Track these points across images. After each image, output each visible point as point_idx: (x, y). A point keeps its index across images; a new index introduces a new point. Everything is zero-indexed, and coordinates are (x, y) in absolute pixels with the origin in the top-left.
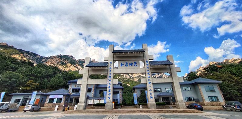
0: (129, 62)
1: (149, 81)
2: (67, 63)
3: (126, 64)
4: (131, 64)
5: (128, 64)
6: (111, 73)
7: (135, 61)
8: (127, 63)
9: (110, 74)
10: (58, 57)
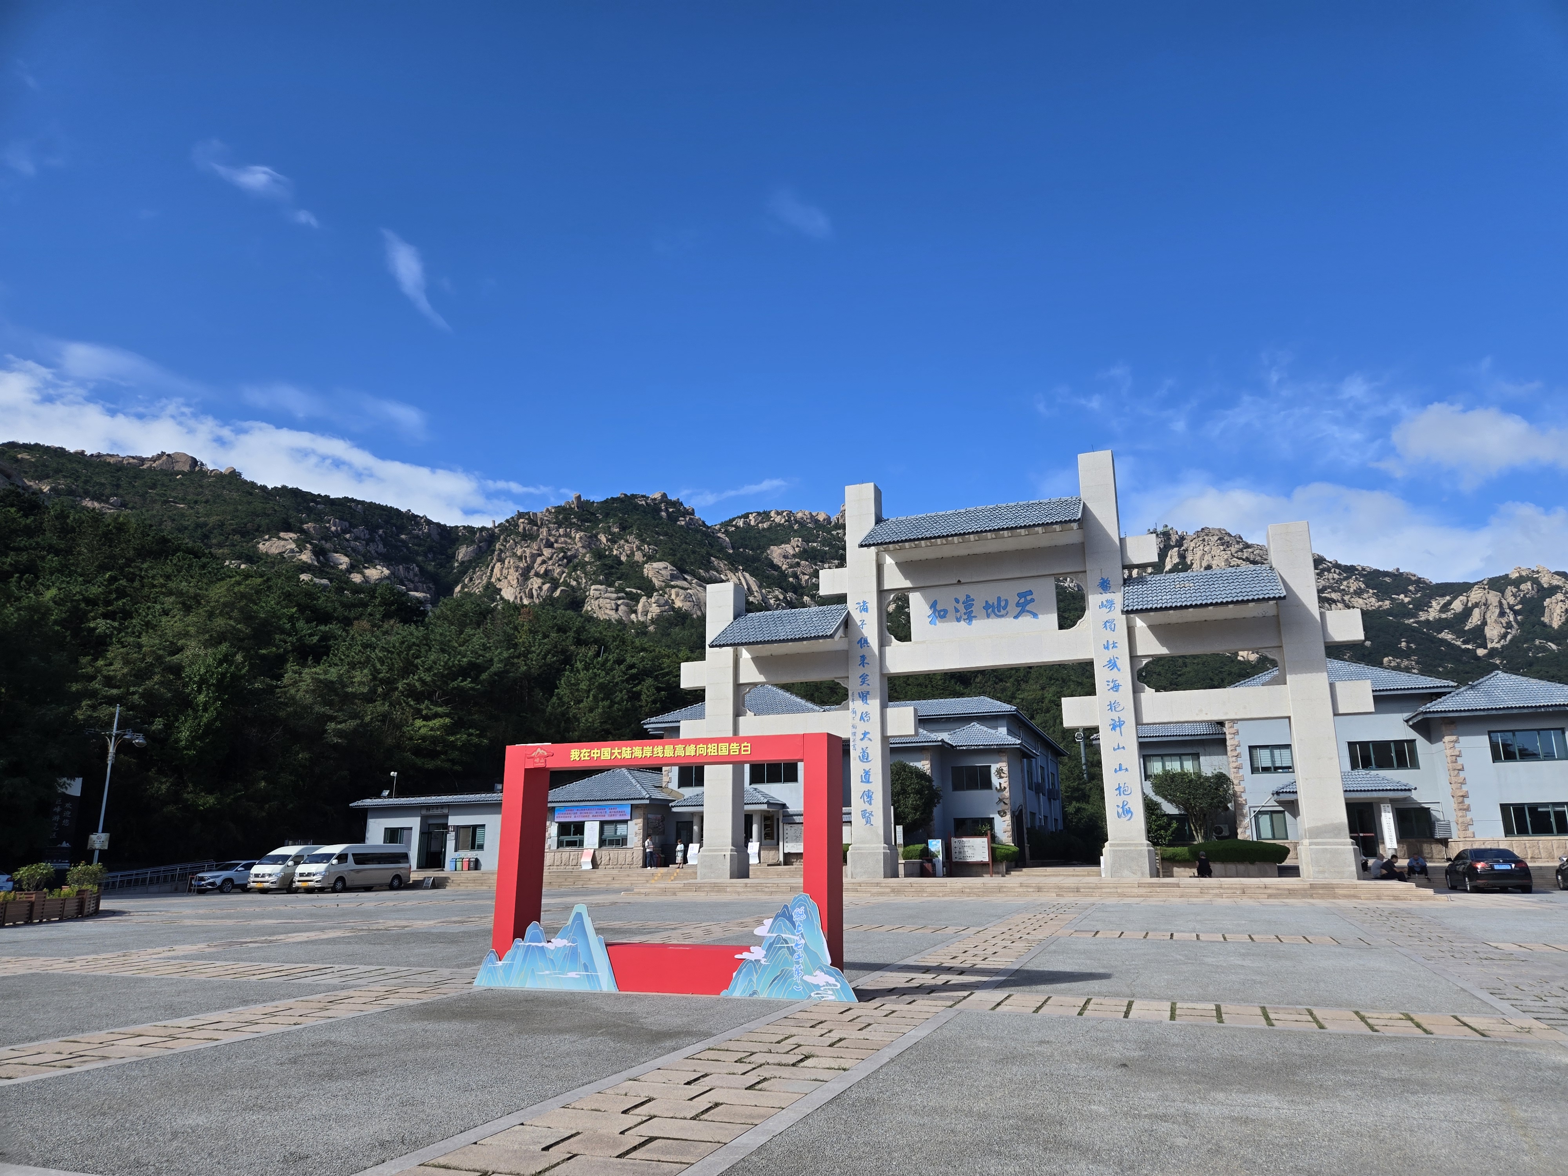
0: (982, 594)
1: (1115, 715)
2: (638, 557)
3: (961, 607)
4: (995, 609)
5: (978, 605)
6: (866, 670)
7: (1024, 586)
8: (968, 603)
9: (864, 678)
10: (566, 519)
